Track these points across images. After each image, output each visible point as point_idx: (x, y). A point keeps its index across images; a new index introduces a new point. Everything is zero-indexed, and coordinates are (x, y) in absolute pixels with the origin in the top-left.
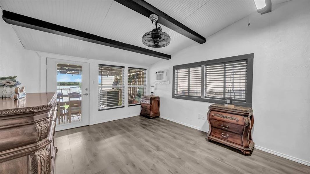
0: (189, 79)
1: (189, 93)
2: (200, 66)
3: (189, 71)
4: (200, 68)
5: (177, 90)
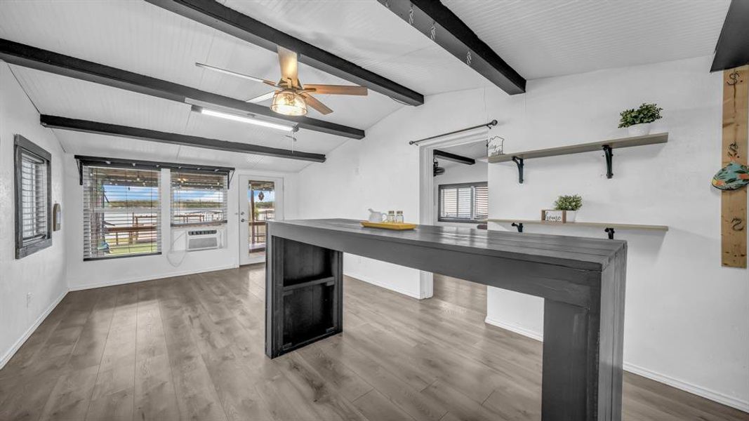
0: (458, 200)
1: (457, 215)
2: (470, 187)
3: (458, 192)
4: (469, 189)
5: (444, 212)
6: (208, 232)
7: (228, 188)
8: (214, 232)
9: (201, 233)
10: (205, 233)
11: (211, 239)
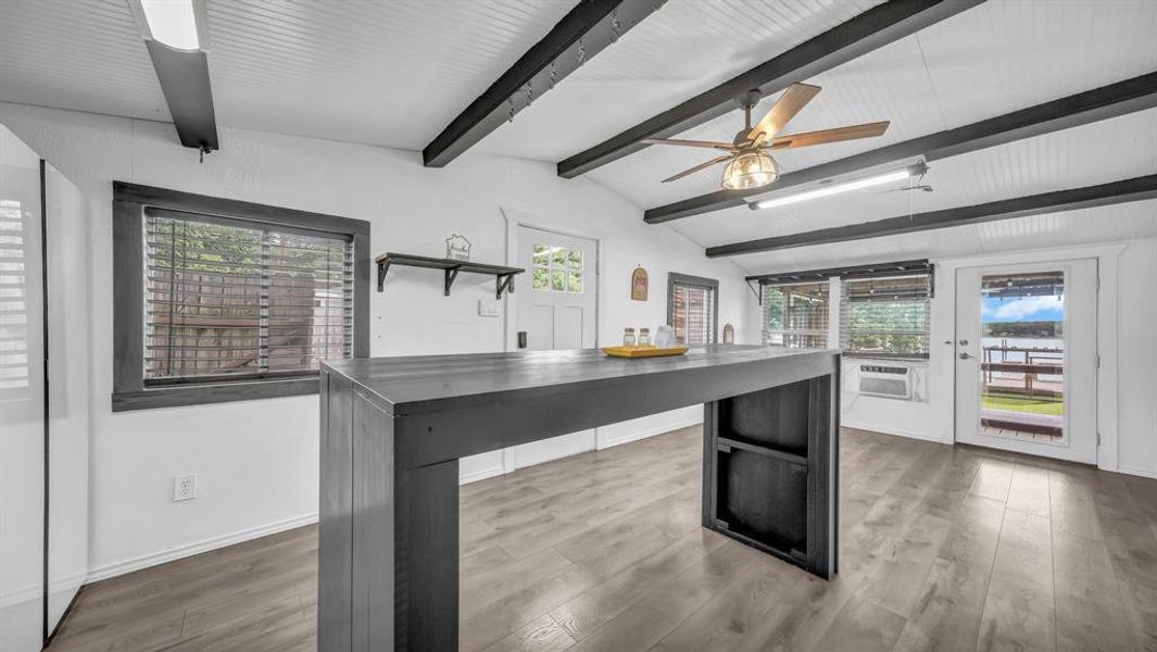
6: (892, 370)
7: (932, 296)
8: (902, 371)
9: (880, 370)
10: (887, 370)
11: (895, 382)
